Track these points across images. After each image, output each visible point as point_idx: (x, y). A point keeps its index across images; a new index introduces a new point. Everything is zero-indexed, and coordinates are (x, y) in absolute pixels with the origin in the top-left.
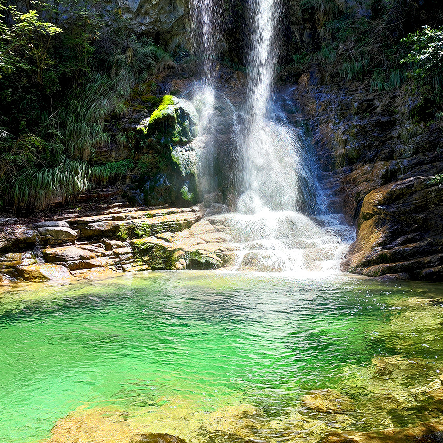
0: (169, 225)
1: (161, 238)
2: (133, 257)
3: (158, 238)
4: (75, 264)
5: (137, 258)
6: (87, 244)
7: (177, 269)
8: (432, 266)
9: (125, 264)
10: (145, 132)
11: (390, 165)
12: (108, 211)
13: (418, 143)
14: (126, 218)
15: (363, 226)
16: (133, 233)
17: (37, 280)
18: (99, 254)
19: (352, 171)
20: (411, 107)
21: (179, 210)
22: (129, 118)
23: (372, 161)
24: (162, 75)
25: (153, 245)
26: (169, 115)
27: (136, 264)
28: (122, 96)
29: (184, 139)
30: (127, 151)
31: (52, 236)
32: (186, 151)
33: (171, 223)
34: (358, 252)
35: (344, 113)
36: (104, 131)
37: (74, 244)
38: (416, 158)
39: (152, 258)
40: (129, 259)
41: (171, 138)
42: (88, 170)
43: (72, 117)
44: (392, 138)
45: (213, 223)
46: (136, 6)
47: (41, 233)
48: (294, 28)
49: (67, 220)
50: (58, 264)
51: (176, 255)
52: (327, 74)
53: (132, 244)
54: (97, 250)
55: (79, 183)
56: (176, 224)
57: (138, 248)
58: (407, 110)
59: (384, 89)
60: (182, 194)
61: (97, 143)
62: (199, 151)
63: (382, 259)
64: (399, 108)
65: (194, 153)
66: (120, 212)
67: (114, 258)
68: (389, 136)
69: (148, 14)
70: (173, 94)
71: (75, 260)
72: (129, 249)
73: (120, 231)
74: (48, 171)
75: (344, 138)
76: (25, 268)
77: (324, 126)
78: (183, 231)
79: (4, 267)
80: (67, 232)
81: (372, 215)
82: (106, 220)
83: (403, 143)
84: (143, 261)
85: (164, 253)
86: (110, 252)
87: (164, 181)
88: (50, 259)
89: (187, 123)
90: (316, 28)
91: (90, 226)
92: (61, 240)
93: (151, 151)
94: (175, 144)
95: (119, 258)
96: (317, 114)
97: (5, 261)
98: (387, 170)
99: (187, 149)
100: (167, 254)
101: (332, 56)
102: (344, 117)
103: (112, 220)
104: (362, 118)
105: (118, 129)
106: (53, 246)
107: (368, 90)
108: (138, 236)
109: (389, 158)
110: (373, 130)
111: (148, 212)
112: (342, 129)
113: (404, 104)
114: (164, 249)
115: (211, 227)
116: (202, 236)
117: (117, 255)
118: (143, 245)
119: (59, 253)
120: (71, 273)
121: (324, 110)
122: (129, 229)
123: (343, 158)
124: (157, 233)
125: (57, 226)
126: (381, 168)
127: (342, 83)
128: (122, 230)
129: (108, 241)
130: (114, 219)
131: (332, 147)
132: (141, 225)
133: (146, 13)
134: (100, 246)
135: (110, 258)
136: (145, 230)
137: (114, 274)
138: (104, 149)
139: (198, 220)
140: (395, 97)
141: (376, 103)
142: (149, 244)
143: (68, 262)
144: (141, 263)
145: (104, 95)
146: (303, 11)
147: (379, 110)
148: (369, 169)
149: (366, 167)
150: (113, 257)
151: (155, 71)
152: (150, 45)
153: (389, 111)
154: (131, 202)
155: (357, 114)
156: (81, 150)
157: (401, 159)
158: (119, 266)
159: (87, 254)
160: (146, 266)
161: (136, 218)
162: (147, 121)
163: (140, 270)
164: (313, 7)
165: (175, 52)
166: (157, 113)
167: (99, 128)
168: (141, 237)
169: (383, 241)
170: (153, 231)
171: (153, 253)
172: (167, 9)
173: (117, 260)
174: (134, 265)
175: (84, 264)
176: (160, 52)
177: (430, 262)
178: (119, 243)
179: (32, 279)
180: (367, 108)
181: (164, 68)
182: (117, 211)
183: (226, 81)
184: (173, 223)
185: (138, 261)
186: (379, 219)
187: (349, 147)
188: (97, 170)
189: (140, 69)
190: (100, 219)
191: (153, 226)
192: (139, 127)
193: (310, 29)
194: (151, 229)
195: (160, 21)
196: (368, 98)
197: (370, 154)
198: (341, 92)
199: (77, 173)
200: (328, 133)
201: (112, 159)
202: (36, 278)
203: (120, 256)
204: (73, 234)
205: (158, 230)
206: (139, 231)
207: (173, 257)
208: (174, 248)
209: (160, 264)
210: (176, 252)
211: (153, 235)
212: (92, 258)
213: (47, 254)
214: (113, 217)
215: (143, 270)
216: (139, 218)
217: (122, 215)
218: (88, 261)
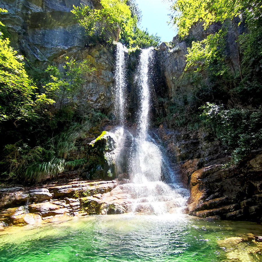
1: (95, 197)
2: (80, 208)
3: (94, 197)
4: (46, 213)
5: (82, 208)
6: (57, 201)
7: (102, 214)
8: (231, 212)
9: (75, 212)
10: (93, 146)
11: (200, 160)
12: (71, 183)
13: (210, 151)
14: (79, 186)
15: (193, 189)
16: (81, 194)
17: (21, 224)
18: (62, 207)
19: (184, 163)
20: (205, 136)
21: (106, 182)
22: (87, 140)
23: (192, 158)
24: (104, 124)
25: (91, 201)
26: (104, 139)
27: (81, 212)
28: (85, 131)
29: (110, 149)
30: (84, 155)
31: (37, 197)
32: (111, 154)
33: (101, 189)
34: (192, 203)
35: (178, 139)
36: (75, 146)
37: (49, 200)
38: (210, 157)
39: (90, 208)
40: (78, 209)
41: (104, 149)
42: (65, 163)
43: (61, 139)
44: (199, 149)
45: (122, 188)
46: (95, 99)
47: (30, 196)
48: (156, 109)
49: (48, 188)
50: (36, 214)
51: (102, 206)
52: (170, 125)
53: (80, 200)
54: (61, 204)
55: (59, 169)
56: (103, 189)
57: (83, 202)
58: (203, 138)
59: (193, 130)
60: (108, 174)
61: (71, 151)
62: (116, 154)
63: (205, 207)
64: (200, 137)
65: (114, 155)
67: (70, 208)
68: (197, 148)
69: (100, 102)
70: (107, 131)
71: (46, 211)
72: (78, 203)
73: (75, 193)
74: (45, 164)
75: (179, 149)
76: (15, 217)
77: (170, 144)
78: (107, 193)
79: (3, 217)
80: (46, 195)
81: (196, 184)
82: (69, 188)
83: (204, 151)
84: (85, 210)
85: (96, 205)
86: (68, 205)
87: (99, 168)
88: (32, 211)
89: (112, 142)
90: (164, 109)
91: (60, 191)
92: (42, 199)
93: (95, 154)
94: (106, 151)
95: (72, 208)
96: (167, 139)
97: (5, 213)
98: (199, 162)
99: (111, 153)
100: (98, 206)
101: (171, 118)
102: (178, 141)
103: (72, 188)
104: (185, 141)
105: (81, 145)
106: (36, 203)
107: (186, 130)
108: (84, 196)
109: (199, 157)
110: (191, 146)
111: (91, 183)
112: (178, 145)
113: (201, 135)
114: (96, 203)
115: (121, 190)
116: (116, 195)
118: (86, 201)
119: (38, 207)
120: (42, 219)
121: (170, 138)
122: (80, 192)
123: (180, 157)
124: (94, 194)
125: (41, 191)
126: (196, 161)
127: (176, 128)
128: (76, 193)
129: (68, 199)
130: (73, 187)
131: (175, 153)
132: (86, 190)
133: (99, 102)
134: (63, 202)
135: (68, 209)
136: (88, 192)
137: (69, 218)
138: (74, 154)
139: (115, 187)
140: (197, 132)
141: (190, 135)
142: (89, 200)
143: (42, 213)
144: (84, 211)
145: (77, 130)
146: (159, 103)
147: (192, 138)
148: (191, 162)
149: (190, 161)
150: (69, 208)
151: (101, 122)
152: (99, 112)
153: (196, 138)
154: (84, 178)
155: (183, 139)
156: (63, 154)
157: (204, 157)
158: (72, 213)
159: (55, 206)
160: (86, 213)
161: (84, 186)
162: (94, 141)
163: (83, 215)
164: (162, 102)
165: (110, 116)
166: (99, 138)
167: (73, 144)
168: (86, 196)
169: (204, 197)
170: (92, 193)
171: (90, 205)
172: (107, 101)
173: (71, 209)
174: (80, 212)
175: (52, 213)
176: (104, 116)
177: (229, 209)
178: (74, 200)
179: (18, 224)
180: (187, 137)
181: (105, 122)
182: (76, 182)
183: (130, 126)
184: (102, 189)
185: (82, 210)
186: (200, 185)
187: (182, 153)
188: (69, 163)
189: (94, 121)
190: (65, 187)
191: (92, 190)
192: (90, 144)
193: (162, 109)
194: (91, 192)
195: (104, 105)
196: (187, 133)
197: (191, 155)
198: (176, 131)
199: (59, 165)
200: (172, 147)
201: (77, 158)
202: (20, 223)
203: (73, 207)
204: (50, 196)
205: (94, 193)
206: (85, 193)
207: (100, 207)
208: (101, 202)
209: (94, 211)
210: (102, 205)
211: (92, 195)
212: (57, 209)
213: (31, 208)
214: (72, 186)
215: (84, 215)
216: (86, 186)
217: (77, 185)
218: (54, 211)
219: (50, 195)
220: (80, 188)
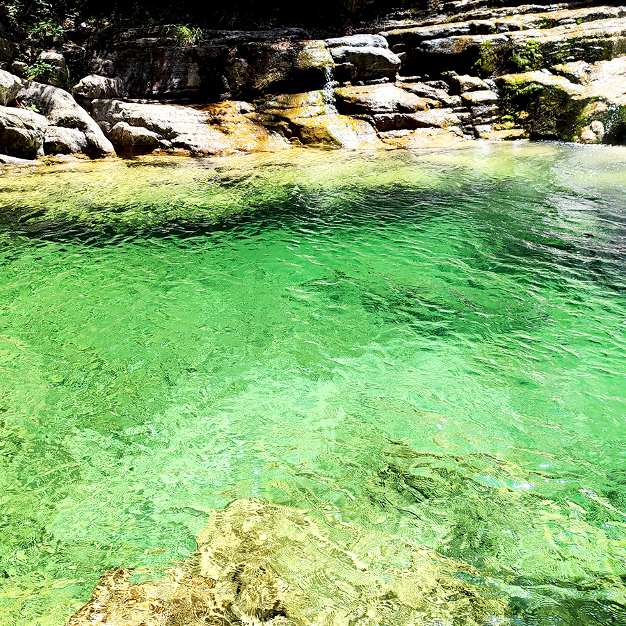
0: (585, 46)
1: (562, 74)
2: (499, 112)
3: (554, 72)
4: (386, 118)
5: (507, 113)
6: (416, 81)
7: (583, 141)
9: (481, 124)
12: (466, 14)
14: (498, 29)
16: (507, 59)
17: (321, 144)
18: (434, 103)
21: (615, 10)
25: (541, 87)
27: (502, 125)
31: (355, 64)
33: (590, 41)
37: (393, 80)
39: (535, 115)
40: (490, 114)
47: (334, 57)
49: (386, 34)
50: (358, 118)
51: (587, 112)
53: (500, 84)
54: (432, 94)
56: (601, 44)
57: (512, 92)
66: (489, 17)
67: (462, 111)
71: (388, 112)
72: (492, 95)
73: (480, 56)
76: (303, 122)
78: (614, 60)
79: (273, 118)
80: (380, 57)
82: (458, 33)
84: (517, 121)
85: (563, 105)
86: (457, 99)
88: (346, 107)
91: (426, 46)
92: (370, 70)
95: (471, 111)
97: (276, 107)
100: (569, 108)
103: (470, 33)
106: (355, 83)
108: (517, 69)
111: (546, 15)
114: (563, 97)
117: (467, 105)
118: (522, 86)
119: (362, 97)
120: (378, 136)
122: (499, 52)
124: (556, 62)
125: (365, 45)
128: (484, 54)
129: (456, 77)
130: (474, 30)
132: (524, 45)
134: (439, 86)
135: (454, 112)
136: (532, 55)
137: (457, 142)
142: (535, 86)
143: (376, 116)
144: (513, 125)
150: (459, 108)
158: (469, 128)
159: (411, 100)
160: (521, 131)
161: (517, 29)
163: (507, 139)
168: (521, 69)
170: (548, 57)
171: (538, 104)
173: (466, 115)
174: (498, 126)
175: (403, 120)
178: (476, 81)
179: (314, 142)
182: (483, 13)
184: (595, 40)
185: (506, 120)
190: (445, 31)
191: (550, 46)
194: (544, 55)
202: (319, 140)
203: (474, 108)
204: (393, 62)
205: (559, 56)
206: (519, 58)
207: (579, 114)
208: (584, 96)
209: (550, 128)
210: (589, 106)
211: (547, 66)
212: (420, 109)
213: (343, 98)
214: (472, 26)
215: (514, 138)
216: (525, 28)
217: (490, 23)
218: (411, 115)
219: (395, 58)
220: (501, 36)
